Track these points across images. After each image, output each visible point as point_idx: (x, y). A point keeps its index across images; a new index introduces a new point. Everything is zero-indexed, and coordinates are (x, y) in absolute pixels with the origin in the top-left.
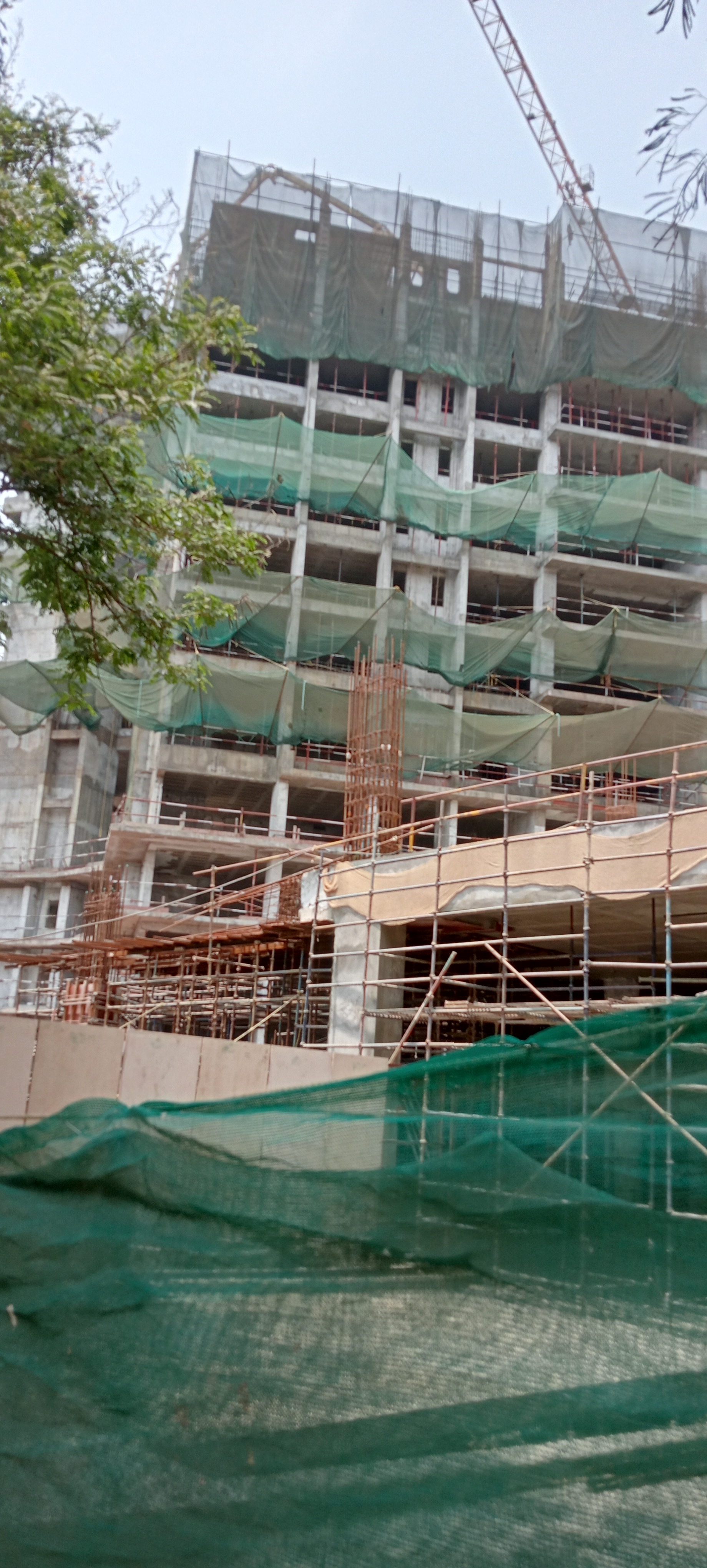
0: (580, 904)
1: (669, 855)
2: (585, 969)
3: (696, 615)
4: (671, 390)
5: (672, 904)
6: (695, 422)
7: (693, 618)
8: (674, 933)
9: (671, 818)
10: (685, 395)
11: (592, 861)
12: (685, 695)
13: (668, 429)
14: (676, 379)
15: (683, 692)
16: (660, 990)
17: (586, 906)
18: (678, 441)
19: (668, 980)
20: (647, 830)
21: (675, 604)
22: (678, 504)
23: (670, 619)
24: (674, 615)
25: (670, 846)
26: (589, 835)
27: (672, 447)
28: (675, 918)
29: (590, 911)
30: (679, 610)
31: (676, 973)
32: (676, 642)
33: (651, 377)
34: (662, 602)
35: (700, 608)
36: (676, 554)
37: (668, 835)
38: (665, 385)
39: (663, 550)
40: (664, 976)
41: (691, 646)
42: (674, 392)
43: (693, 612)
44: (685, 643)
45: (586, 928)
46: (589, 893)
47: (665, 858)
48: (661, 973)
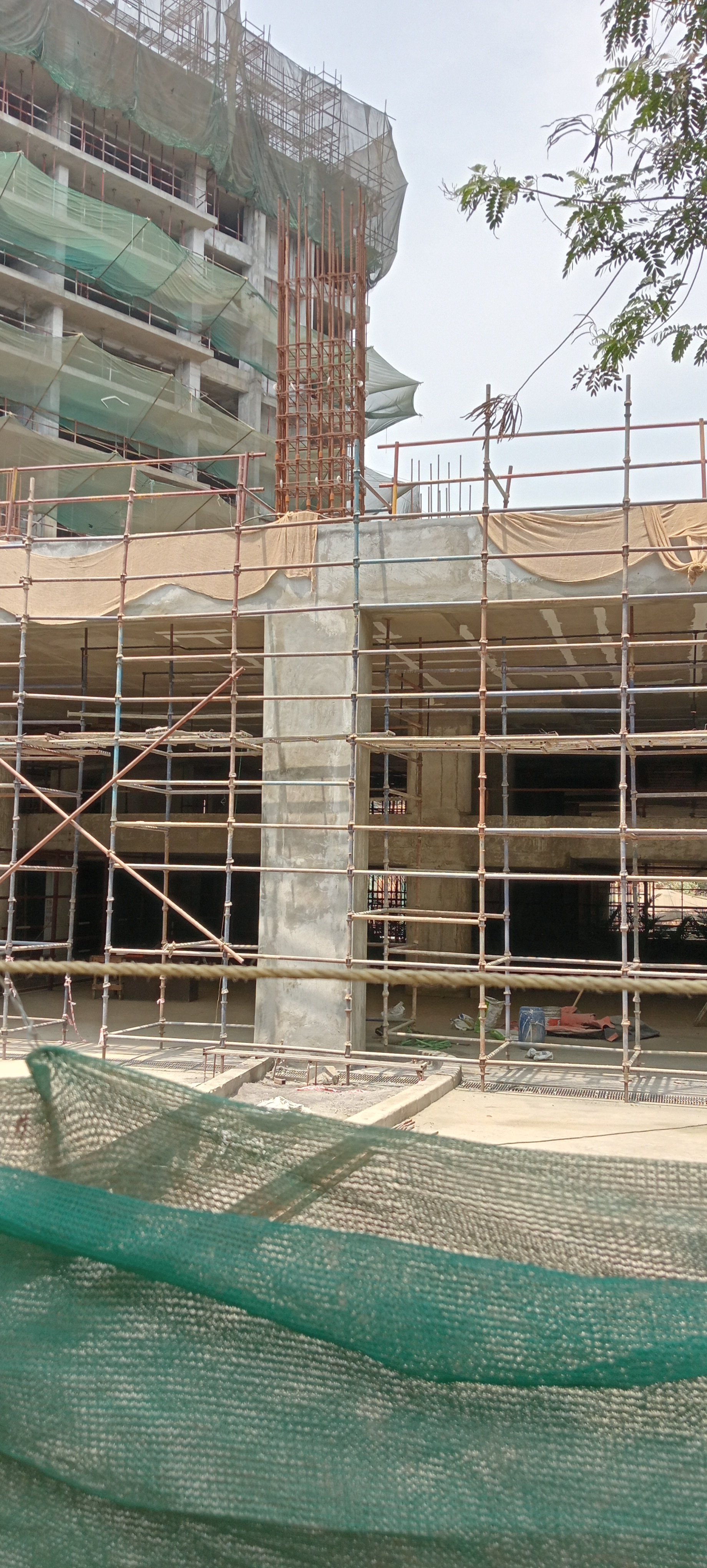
0: (17, 629)
1: (123, 580)
2: (20, 701)
3: (47, 328)
4: (33, 63)
5: (124, 635)
6: (56, 109)
7: (43, 331)
8: (125, 665)
9: (127, 541)
10: (48, 73)
11: (31, 581)
12: (32, 417)
13: (27, 108)
14: (40, 49)
15: (29, 412)
16: (106, 725)
17: (23, 632)
18: (37, 125)
19: (117, 715)
20: (92, 552)
21: (25, 313)
22: (34, 196)
23: (19, 326)
24: (24, 323)
25: (125, 571)
26: (29, 551)
27: (31, 130)
28: (127, 651)
29: (26, 636)
30: (29, 320)
31: (125, 708)
32: (27, 355)
33: (11, 40)
34: (12, 307)
35: (51, 321)
36: (29, 255)
37: (122, 560)
38: (25, 55)
39: (15, 246)
40: (114, 711)
41: (42, 362)
42: (36, 66)
43: (43, 325)
44: (36, 359)
45: (22, 655)
46: (27, 617)
47: (119, 584)
48: (111, 707)
